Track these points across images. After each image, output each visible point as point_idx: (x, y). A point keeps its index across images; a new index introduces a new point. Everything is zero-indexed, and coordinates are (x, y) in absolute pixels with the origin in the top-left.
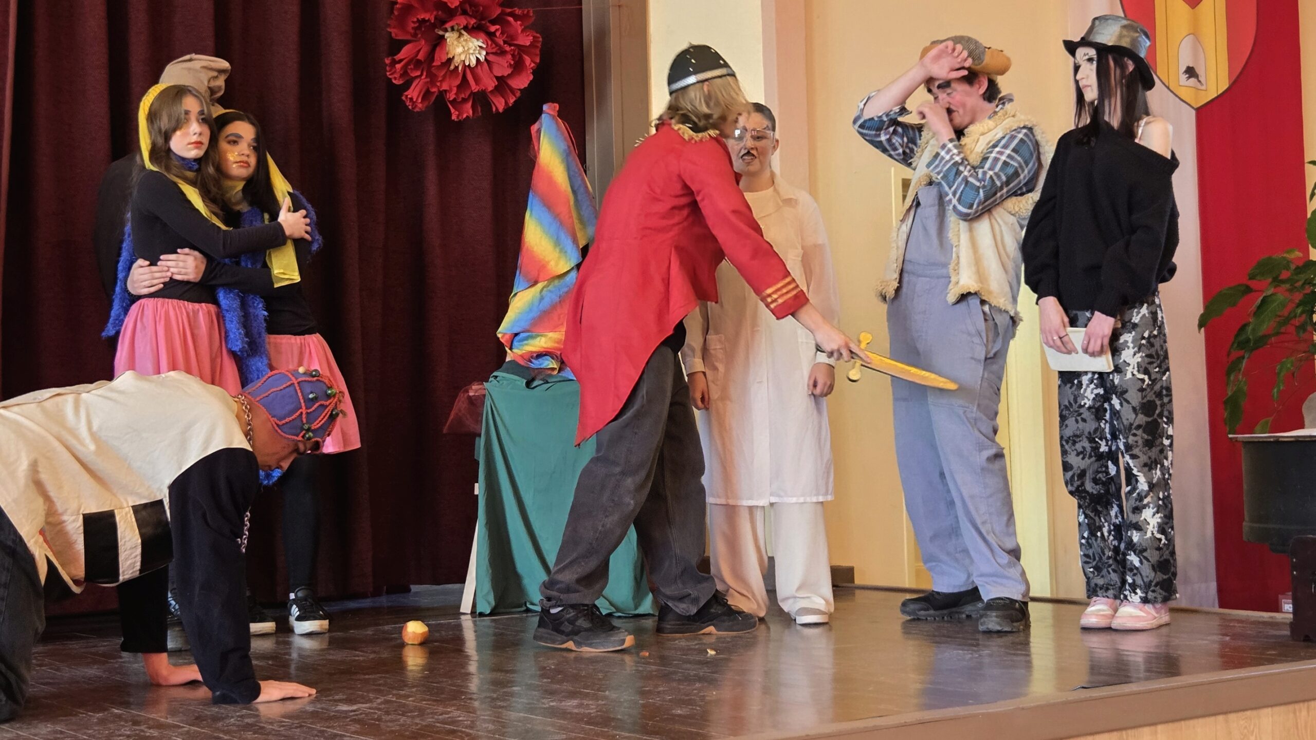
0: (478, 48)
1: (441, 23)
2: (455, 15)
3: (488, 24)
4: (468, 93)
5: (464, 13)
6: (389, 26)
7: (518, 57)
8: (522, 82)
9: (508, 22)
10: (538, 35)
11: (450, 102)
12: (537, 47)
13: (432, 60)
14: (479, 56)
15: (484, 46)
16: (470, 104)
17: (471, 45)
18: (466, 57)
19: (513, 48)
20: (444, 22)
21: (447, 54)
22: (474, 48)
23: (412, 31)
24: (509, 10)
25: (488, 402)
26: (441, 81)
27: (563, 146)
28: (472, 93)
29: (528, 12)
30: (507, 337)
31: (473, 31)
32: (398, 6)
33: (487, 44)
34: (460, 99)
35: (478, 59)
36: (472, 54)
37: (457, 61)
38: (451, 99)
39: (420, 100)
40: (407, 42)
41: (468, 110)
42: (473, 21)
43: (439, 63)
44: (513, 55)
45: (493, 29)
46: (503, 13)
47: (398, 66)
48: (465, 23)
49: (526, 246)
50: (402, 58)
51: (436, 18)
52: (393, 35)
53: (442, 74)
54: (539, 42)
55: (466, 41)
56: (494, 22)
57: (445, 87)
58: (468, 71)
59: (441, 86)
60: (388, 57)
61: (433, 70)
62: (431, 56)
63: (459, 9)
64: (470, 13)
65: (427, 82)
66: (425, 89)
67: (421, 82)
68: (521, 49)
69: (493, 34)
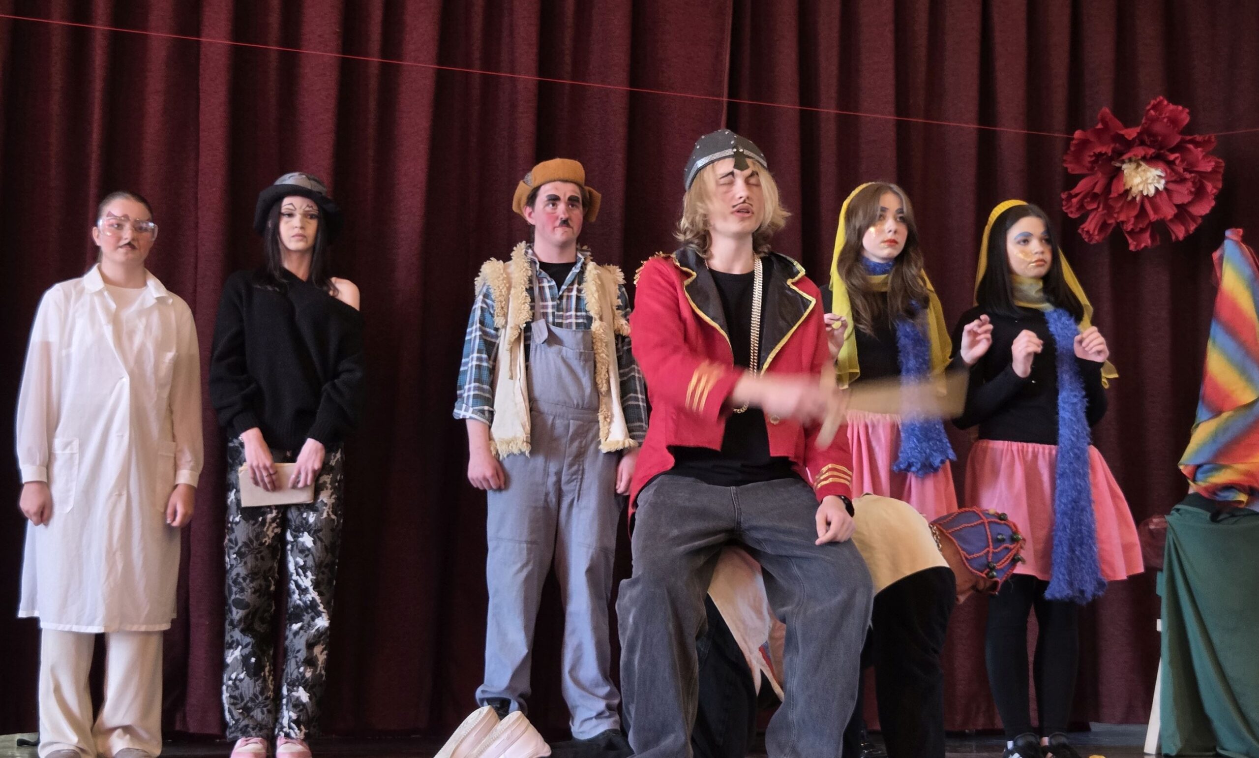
0: (1157, 178)
1: (1118, 155)
2: (1133, 147)
3: (1167, 153)
4: (1146, 222)
5: (1142, 143)
6: (1065, 161)
7: (1198, 184)
8: (1203, 209)
9: (1189, 150)
10: (1221, 160)
11: (1128, 232)
12: (1220, 172)
13: (1110, 191)
14: (1157, 185)
15: (1163, 175)
16: (1147, 235)
17: (1149, 174)
18: (1144, 186)
19: (1193, 175)
20: (1122, 154)
21: (1124, 185)
22: (1152, 177)
23: (1089, 165)
24: (1189, 138)
25: (1170, 537)
26: (1118, 213)
27: (1248, 271)
28: (1151, 224)
29: (1210, 138)
30: (1190, 469)
31: (1150, 160)
32: (1074, 142)
33: (1166, 172)
34: (1138, 230)
35: (1157, 189)
36: (1150, 184)
37: (1135, 191)
38: (1129, 229)
39: (1096, 233)
40: (1082, 177)
41: (1146, 240)
42: (1151, 151)
43: (1116, 195)
44: (1194, 183)
45: (1172, 157)
46: (1183, 141)
47: (1075, 200)
48: (1143, 153)
49: (1208, 375)
50: (1078, 192)
51: (1113, 151)
52: (1069, 170)
53: (1120, 205)
54: (1221, 167)
55: (1144, 171)
56: (1173, 151)
57: (1122, 218)
58: (1146, 201)
59: (1118, 218)
60: (1064, 191)
61: (1111, 202)
62: (1108, 188)
63: (1137, 140)
64: (1149, 143)
65: (1105, 214)
66: (1102, 221)
67: (1098, 215)
68: (1202, 175)
69: (1173, 162)
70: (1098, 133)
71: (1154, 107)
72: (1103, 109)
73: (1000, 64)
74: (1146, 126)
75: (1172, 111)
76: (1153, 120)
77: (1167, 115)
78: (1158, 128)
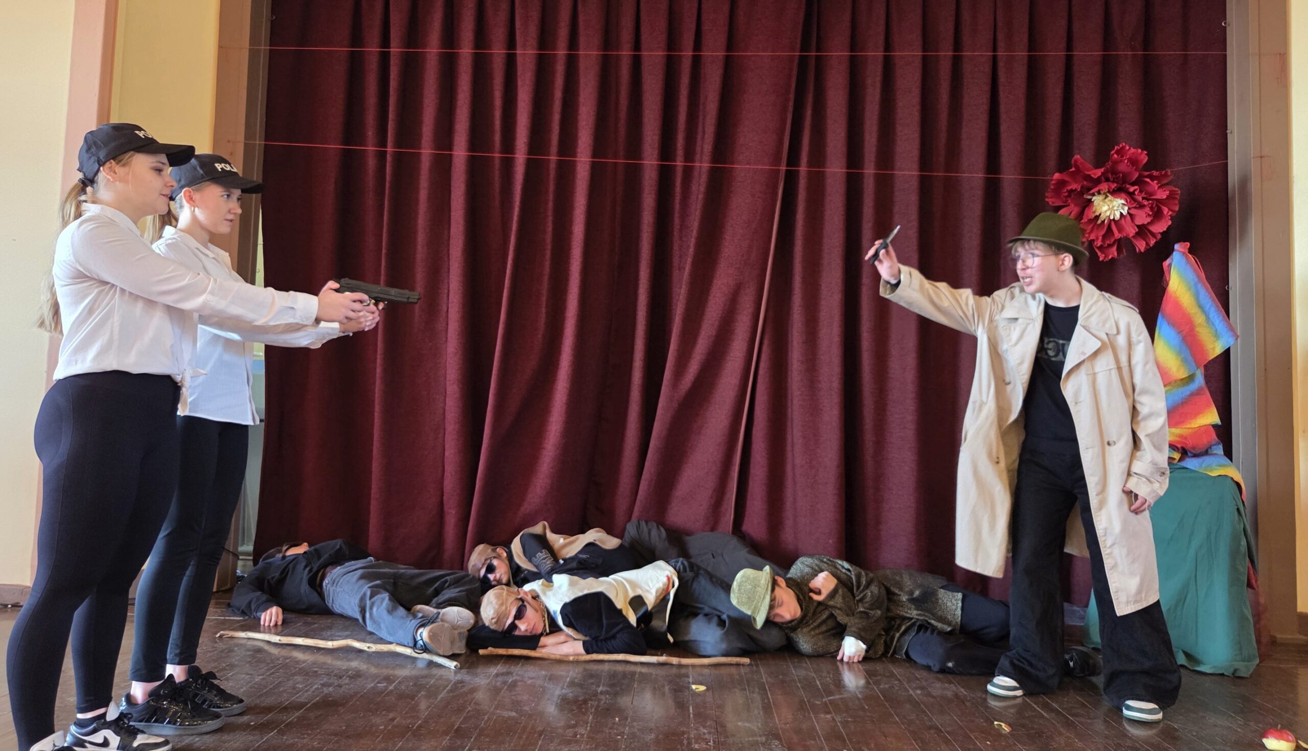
0: (1121, 205)
1: (1087, 190)
2: (1099, 183)
3: (1128, 186)
4: (1113, 240)
5: (1107, 180)
6: (1047, 197)
7: (1156, 208)
8: (1160, 227)
9: (1148, 183)
10: (1177, 189)
11: (1098, 248)
12: (1176, 198)
14: (1122, 211)
15: (1125, 203)
16: (1115, 248)
17: (1115, 203)
18: (1111, 213)
19: (1150, 202)
20: (1090, 189)
21: (1094, 212)
22: (1117, 205)
23: (1064, 199)
24: (1147, 173)
26: (1089, 233)
28: (1117, 240)
29: (1166, 172)
31: (1115, 193)
32: (1052, 181)
33: (1127, 202)
34: (1106, 245)
35: (1121, 214)
36: (1117, 210)
37: (1103, 217)
38: (1099, 245)
41: (1113, 252)
42: (1114, 186)
43: (1086, 220)
44: (1152, 208)
45: (1132, 189)
46: (1141, 176)
48: (1109, 188)
51: (1082, 187)
52: (1051, 201)
53: (1090, 227)
54: (1178, 193)
55: (1110, 201)
56: (1133, 184)
57: (1092, 237)
58: (1113, 223)
62: (1081, 215)
63: (1103, 178)
64: (1112, 180)
68: (1159, 202)
69: (1133, 193)
70: (1072, 174)
71: (1117, 152)
72: (1075, 156)
73: (1003, 129)
74: (1110, 167)
75: (1133, 153)
76: (1116, 163)
77: (1128, 157)
78: (1124, 167)
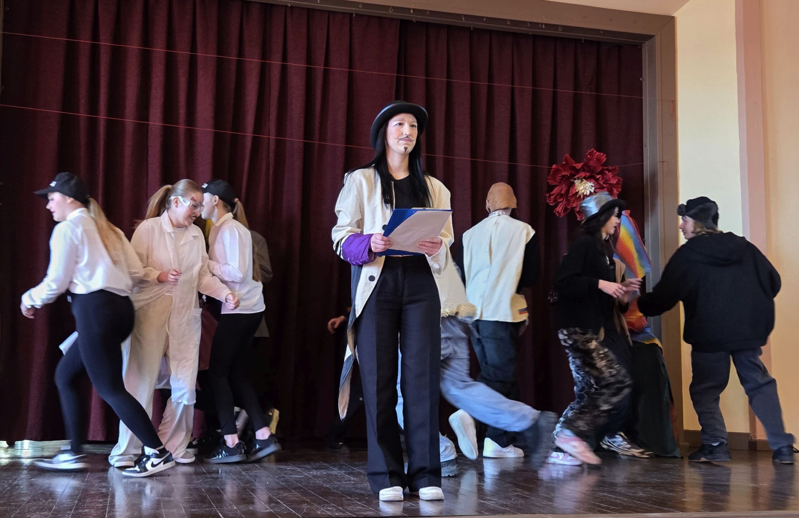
0: (591, 186)
1: (572, 176)
2: (580, 172)
3: (596, 175)
5: (584, 170)
6: (548, 179)
9: (605, 173)
10: (620, 178)
12: (620, 184)
13: (568, 193)
14: (591, 190)
15: (593, 185)
17: (587, 185)
18: (585, 191)
19: (607, 185)
20: (575, 176)
21: (575, 190)
23: (559, 181)
24: (606, 168)
26: (573, 203)
29: (616, 168)
31: (588, 179)
32: (553, 170)
33: (595, 184)
36: (588, 189)
37: (580, 193)
39: (562, 212)
40: (555, 186)
42: (588, 174)
43: (571, 195)
45: (598, 177)
46: (603, 169)
47: (552, 197)
48: (584, 175)
50: (554, 193)
51: (570, 174)
52: (550, 183)
53: (573, 199)
54: (620, 181)
55: (585, 183)
56: (598, 174)
57: (574, 205)
59: (572, 205)
60: (547, 193)
61: (569, 198)
62: (568, 191)
63: (581, 169)
64: (587, 170)
65: (566, 204)
66: (564, 207)
67: (563, 204)
68: (612, 185)
69: (598, 179)
70: (563, 166)
71: (589, 154)
72: (566, 155)
73: (518, 134)
74: (586, 162)
75: (598, 155)
76: (589, 160)
77: (596, 157)
78: (591, 163)
